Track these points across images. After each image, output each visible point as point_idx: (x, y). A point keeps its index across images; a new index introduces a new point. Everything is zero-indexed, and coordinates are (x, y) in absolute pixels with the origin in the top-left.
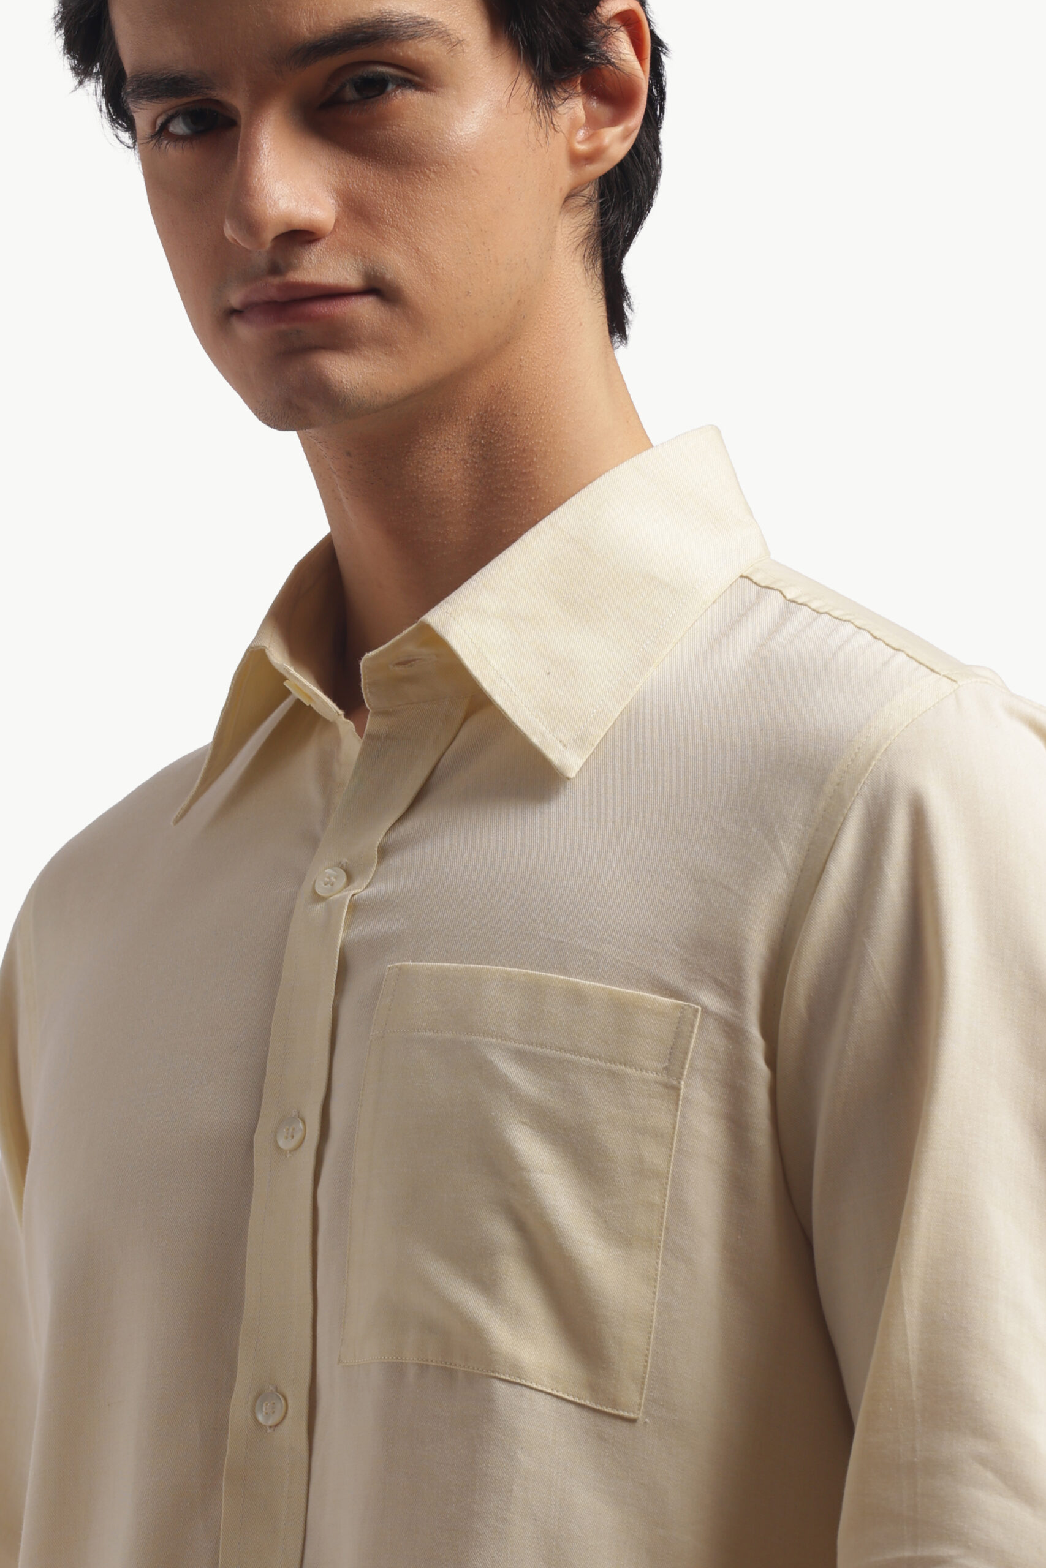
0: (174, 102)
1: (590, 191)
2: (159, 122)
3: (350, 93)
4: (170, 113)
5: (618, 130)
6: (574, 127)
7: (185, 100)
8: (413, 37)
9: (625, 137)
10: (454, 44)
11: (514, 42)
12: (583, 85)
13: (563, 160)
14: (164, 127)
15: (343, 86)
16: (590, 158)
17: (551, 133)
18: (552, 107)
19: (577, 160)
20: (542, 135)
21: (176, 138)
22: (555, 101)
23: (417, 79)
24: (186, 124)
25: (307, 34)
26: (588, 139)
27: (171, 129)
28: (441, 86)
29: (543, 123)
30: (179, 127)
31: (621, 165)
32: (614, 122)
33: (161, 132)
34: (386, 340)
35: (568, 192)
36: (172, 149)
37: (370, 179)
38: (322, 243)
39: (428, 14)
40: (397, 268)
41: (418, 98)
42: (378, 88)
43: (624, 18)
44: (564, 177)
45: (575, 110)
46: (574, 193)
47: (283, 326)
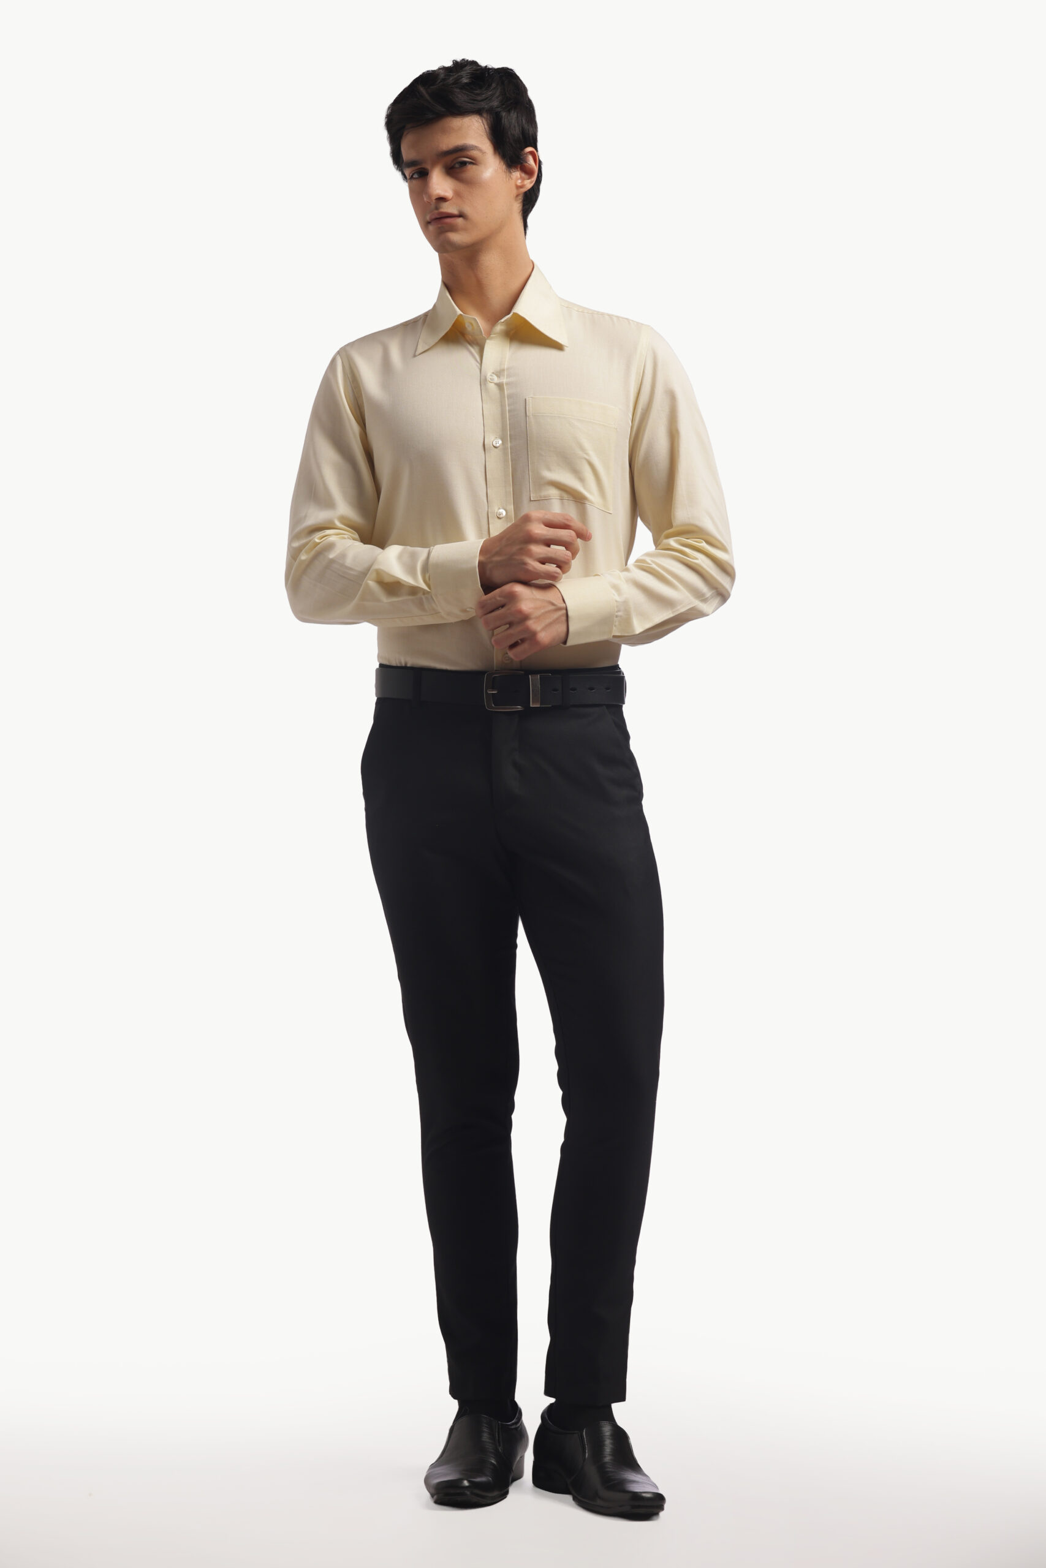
0: (413, 168)
1: (521, 198)
2: (411, 175)
3: (457, 166)
4: (413, 172)
5: (529, 181)
6: (517, 179)
7: (416, 168)
8: (473, 150)
9: (531, 183)
10: (483, 153)
11: (499, 154)
12: (520, 169)
13: (514, 188)
14: (412, 176)
15: (455, 164)
16: (521, 187)
17: (510, 179)
18: (510, 173)
19: (518, 187)
20: (508, 179)
21: (415, 178)
22: (511, 171)
24: (418, 175)
25: (445, 149)
26: (521, 183)
27: (414, 176)
28: (481, 164)
29: (508, 176)
30: (416, 176)
31: (529, 190)
32: (529, 179)
33: (412, 178)
34: (465, 229)
35: (515, 195)
36: (414, 182)
37: (461, 187)
38: (448, 202)
39: (477, 145)
40: (467, 210)
41: (474, 166)
42: (464, 164)
43: (532, 153)
44: (515, 192)
45: (517, 174)
46: (517, 196)
47: (439, 226)
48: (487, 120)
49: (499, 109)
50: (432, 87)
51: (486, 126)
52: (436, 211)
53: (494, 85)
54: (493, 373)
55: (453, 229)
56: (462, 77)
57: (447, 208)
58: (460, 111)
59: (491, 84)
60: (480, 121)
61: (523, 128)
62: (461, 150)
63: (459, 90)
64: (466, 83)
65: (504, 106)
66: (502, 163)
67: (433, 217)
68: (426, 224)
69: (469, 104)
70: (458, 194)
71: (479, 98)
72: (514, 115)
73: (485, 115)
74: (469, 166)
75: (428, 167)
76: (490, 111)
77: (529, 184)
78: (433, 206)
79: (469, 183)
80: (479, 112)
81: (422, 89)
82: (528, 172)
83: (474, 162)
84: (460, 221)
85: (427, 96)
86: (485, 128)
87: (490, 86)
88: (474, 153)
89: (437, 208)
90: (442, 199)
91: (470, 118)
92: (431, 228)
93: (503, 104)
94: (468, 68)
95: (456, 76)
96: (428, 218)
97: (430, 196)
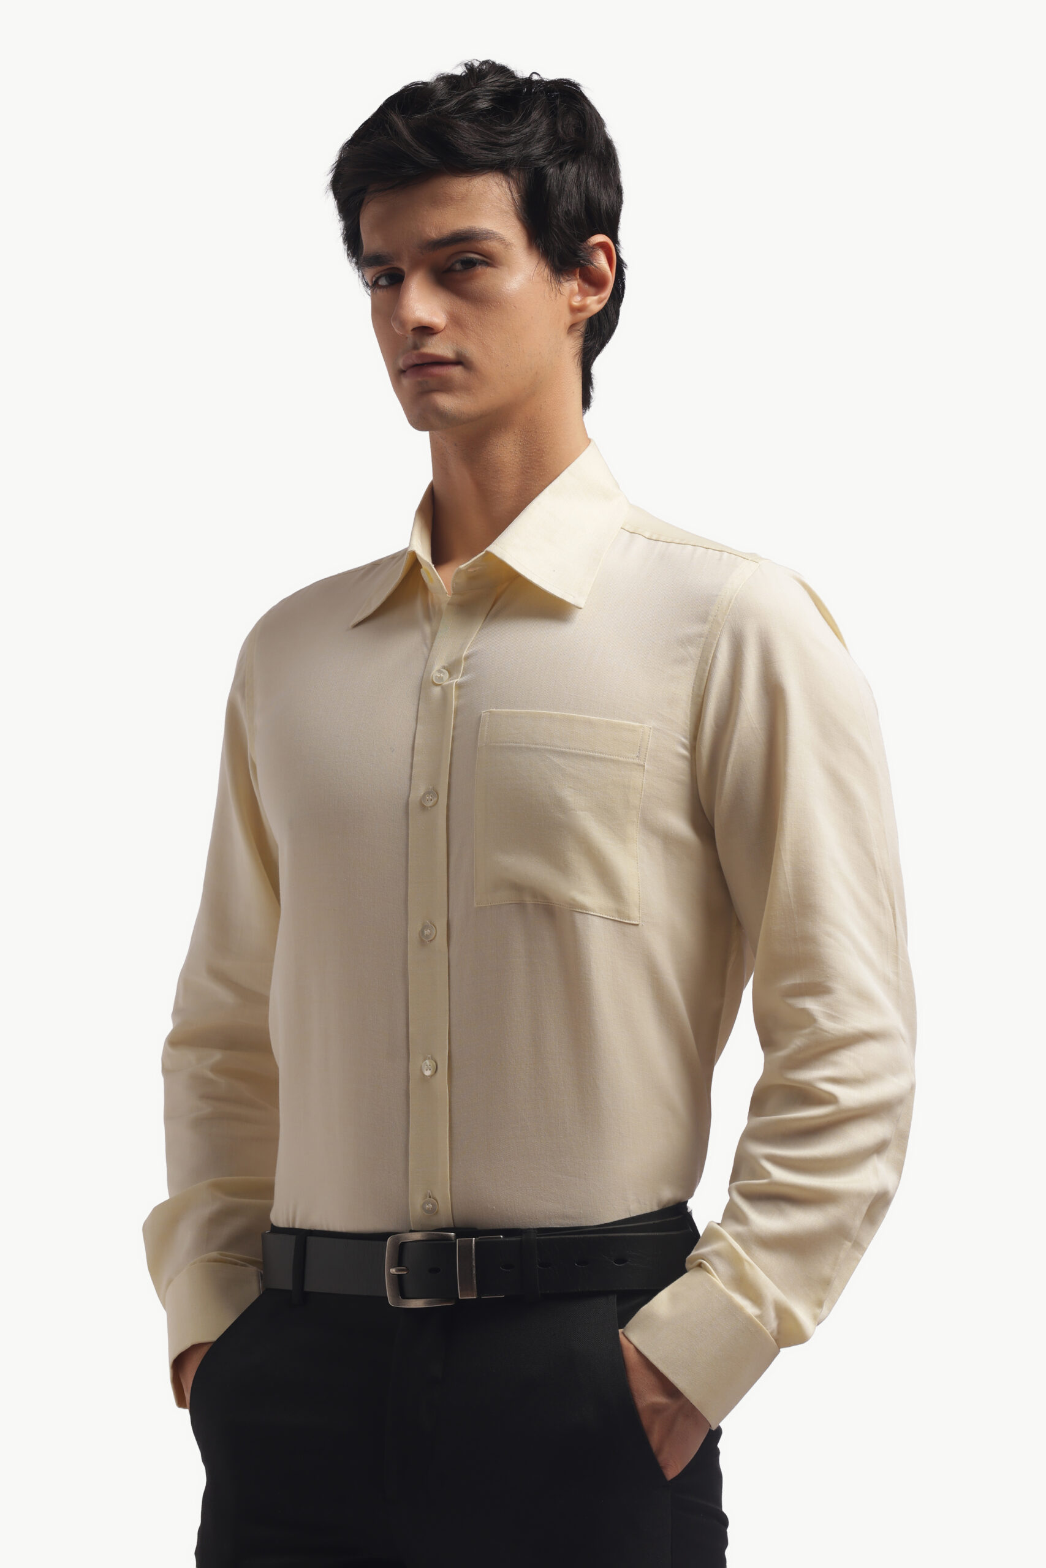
0: (379, 268)
1: (581, 328)
2: (374, 280)
3: (458, 267)
4: (377, 276)
5: (595, 298)
6: (572, 294)
7: (385, 267)
8: (486, 239)
9: (600, 302)
10: (507, 245)
11: (538, 247)
12: (580, 276)
13: (566, 311)
15: (453, 264)
16: (581, 309)
17: (559, 295)
18: (560, 282)
19: (574, 310)
20: (553, 295)
21: (383, 285)
22: (562, 279)
23: (489, 261)
24: (387, 281)
25: (435, 236)
26: (580, 302)
27: (380, 283)
28: (501, 265)
29: (554, 290)
30: (383, 282)
31: (598, 314)
32: (595, 295)
33: (376, 282)
34: (466, 389)
35: (569, 324)
36: (379, 292)
37: (463, 308)
38: (439, 335)
39: (495, 230)
40: (472, 350)
41: (489, 270)
42: (470, 264)
43: (602, 246)
44: (567, 318)
45: (572, 286)
46: (572, 327)
47: (419, 379)
48: (517, 182)
49: (542, 163)
50: (417, 116)
51: (516, 195)
52: (416, 352)
53: (535, 115)
54: (444, 667)
55: (446, 387)
56: (475, 98)
57: (438, 347)
58: (469, 167)
59: (530, 113)
60: (504, 184)
61: (587, 198)
62: (465, 239)
63: (466, 124)
64: (483, 110)
65: (551, 157)
66: (543, 265)
67: (410, 362)
68: (398, 374)
69: (484, 152)
70: (455, 321)
71: (504, 140)
72: (571, 170)
73: (514, 173)
74: (480, 269)
75: (405, 267)
76: (524, 163)
77: (595, 303)
78: (410, 341)
79: (481, 301)
80: (501, 167)
81: (398, 122)
82: (594, 282)
83: (489, 260)
84: (456, 372)
85: (406, 133)
86: (513, 199)
87: (527, 116)
88: (492, 246)
89: (416, 347)
90: (425, 331)
91: (483, 177)
92: (406, 382)
93: (550, 154)
94: (489, 79)
95: (462, 96)
96: (401, 363)
97: (403, 324)
